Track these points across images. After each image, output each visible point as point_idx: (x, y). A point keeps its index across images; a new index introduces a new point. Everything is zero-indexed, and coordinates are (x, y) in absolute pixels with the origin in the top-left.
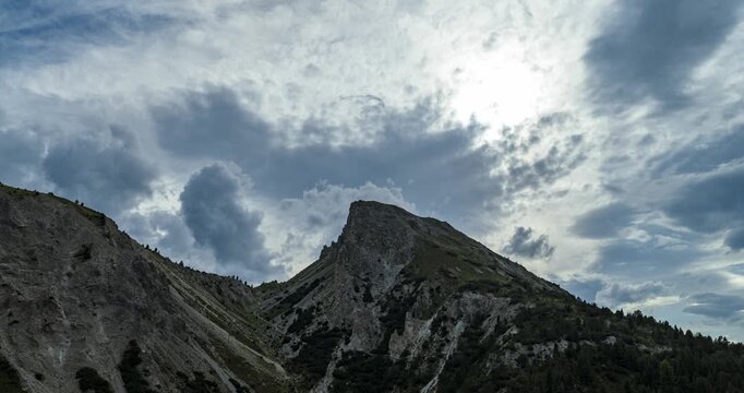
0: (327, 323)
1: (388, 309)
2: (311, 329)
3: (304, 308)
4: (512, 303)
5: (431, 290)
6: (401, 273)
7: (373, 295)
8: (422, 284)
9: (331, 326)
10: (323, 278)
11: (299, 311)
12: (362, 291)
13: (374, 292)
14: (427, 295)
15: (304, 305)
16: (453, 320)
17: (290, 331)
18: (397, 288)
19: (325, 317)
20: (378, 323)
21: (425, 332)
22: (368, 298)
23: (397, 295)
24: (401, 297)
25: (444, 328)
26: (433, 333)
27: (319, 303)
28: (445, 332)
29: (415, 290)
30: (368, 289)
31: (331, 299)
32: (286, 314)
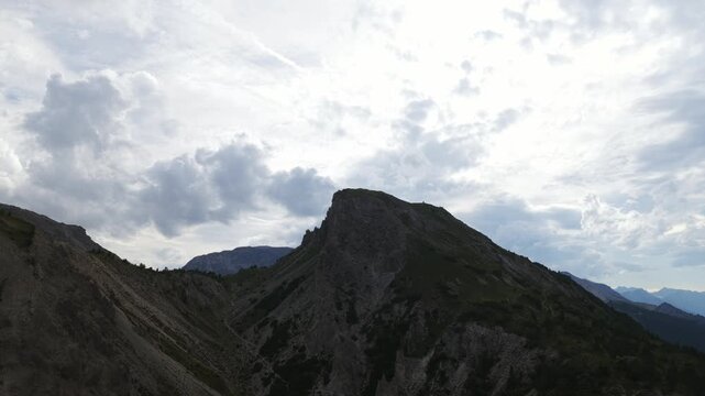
0: (303, 348)
1: (376, 338)
2: (286, 355)
3: (280, 319)
4: (529, 347)
5: (427, 314)
6: (391, 286)
7: (358, 313)
8: (416, 305)
9: (309, 354)
10: (304, 278)
11: (274, 323)
12: (346, 307)
13: (360, 310)
14: (422, 321)
15: (281, 315)
16: (454, 361)
17: (262, 352)
18: (387, 308)
19: (302, 338)
20: (363, 357)
21: (419, 376)
22: (352, 318)
23: (386, 318)
24: (390, 322)
25: (443, 373)
26: (429, 379)
27: (297, 316)
28: (444, 380)
29: (408, 312)
30: (352, 305)
31: (310, 312)
32: (260, 326)
